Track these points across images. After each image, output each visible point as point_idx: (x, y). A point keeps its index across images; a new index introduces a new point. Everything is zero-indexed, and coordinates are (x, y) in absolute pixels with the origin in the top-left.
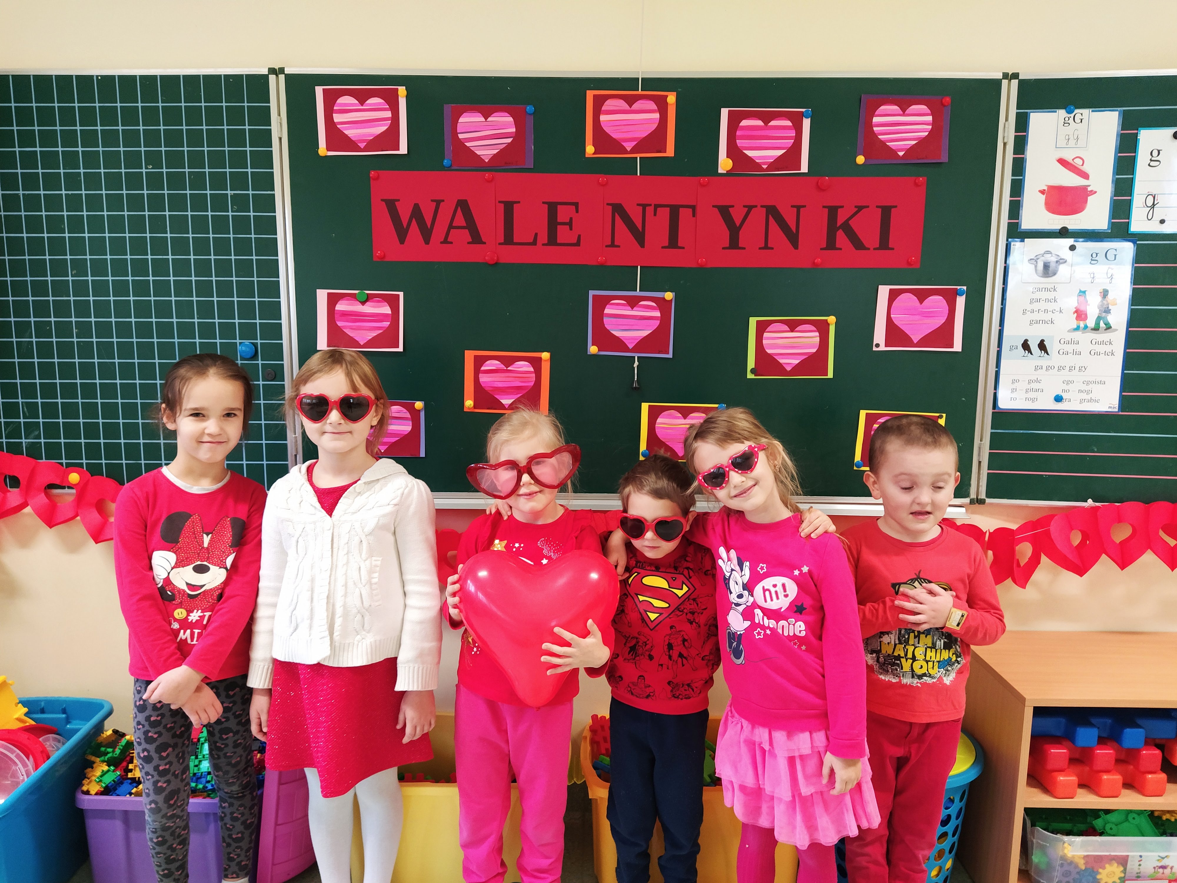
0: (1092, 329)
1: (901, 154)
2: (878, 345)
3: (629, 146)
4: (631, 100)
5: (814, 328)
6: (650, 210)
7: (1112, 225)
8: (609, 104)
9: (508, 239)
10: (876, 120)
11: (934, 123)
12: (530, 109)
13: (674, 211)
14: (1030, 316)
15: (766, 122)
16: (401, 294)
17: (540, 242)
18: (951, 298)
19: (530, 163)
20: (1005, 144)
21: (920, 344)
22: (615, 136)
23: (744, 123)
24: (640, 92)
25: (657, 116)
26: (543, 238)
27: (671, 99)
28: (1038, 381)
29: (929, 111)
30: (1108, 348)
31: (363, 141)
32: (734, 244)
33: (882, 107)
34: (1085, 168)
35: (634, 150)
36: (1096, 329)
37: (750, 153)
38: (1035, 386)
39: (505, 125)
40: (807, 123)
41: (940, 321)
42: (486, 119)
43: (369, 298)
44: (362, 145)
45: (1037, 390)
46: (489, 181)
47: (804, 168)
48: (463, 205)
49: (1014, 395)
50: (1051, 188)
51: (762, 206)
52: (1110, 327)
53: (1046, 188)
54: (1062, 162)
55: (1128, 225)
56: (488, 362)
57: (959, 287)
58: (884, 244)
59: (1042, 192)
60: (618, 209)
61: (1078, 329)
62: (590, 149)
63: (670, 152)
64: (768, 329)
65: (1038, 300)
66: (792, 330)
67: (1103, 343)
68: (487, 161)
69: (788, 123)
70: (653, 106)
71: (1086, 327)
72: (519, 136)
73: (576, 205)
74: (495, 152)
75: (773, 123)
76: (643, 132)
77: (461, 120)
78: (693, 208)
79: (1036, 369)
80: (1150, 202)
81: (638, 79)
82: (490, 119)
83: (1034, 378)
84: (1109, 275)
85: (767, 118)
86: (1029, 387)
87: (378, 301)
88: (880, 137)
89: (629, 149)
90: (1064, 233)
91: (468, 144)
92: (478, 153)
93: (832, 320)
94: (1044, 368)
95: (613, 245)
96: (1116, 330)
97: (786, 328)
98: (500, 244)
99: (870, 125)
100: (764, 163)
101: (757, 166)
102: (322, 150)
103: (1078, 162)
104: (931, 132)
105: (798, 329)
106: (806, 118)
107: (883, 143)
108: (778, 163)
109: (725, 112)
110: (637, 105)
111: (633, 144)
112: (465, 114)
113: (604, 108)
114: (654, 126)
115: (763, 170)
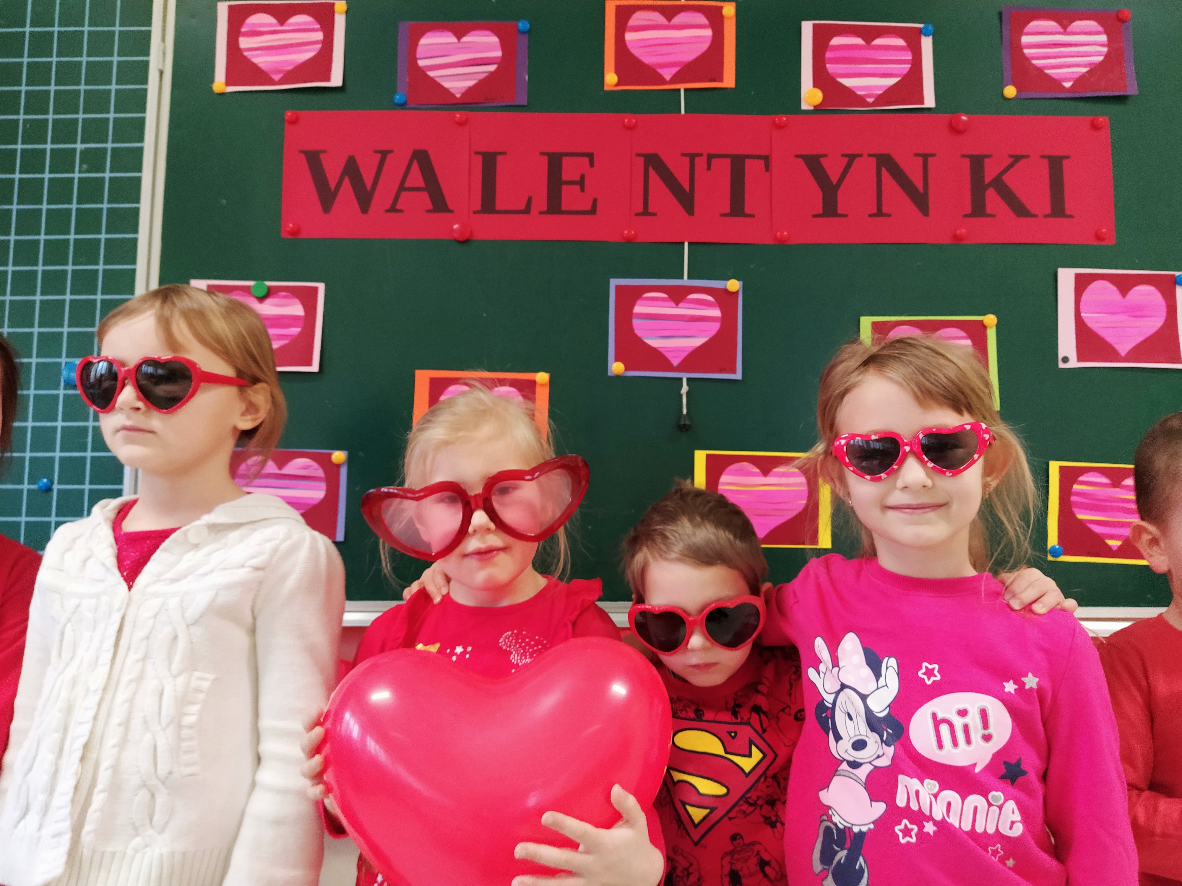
1: (1067, 85)
2: (1065, 360)
3: (668, 74)
4: (669, 13)
6: (700, 163)
8: (638, 18)
9: (488, 206)
10: (1025, 39)
11: (1110, 43)
12: (523, 25)
13: (738, 163)
15: (868, 41)
16: (321, 287)
17: (535, 209)
18: (1167, 288)
19: (522, 99)
21: (1129, 357)
22: (648, 60)
23: (836, 41)
24: (682, 2)
25: (708, 33)
26: (541, 203)
27: (729, 10)
29: (1101, 29)
31: (280, 71)
32: (830, 209)
33: (1033, 23)
35: (675, 79)
37: (847, 82)
39: (489, 47)
40: (927, 43)
41: (1158, 322)
42: (459, 38)
43: (270, 293)
44: (276, 77)
46: (462, 124)
47: (929, 101)
48: (421, 157)
51: (869, 155)
56: (452, 388)
57: (1177, 273)
58: (1058, 209)
60: (653, 162)
62: (611, 78)
63: (729, 80)
68: (458, 96)
69: (900, 42)
70: (701, 19)
72: (506, 62)
73: (591, 156)
74: (471, 83)
75: (878, 42)
76: (690, 55)
77: (423, 41)
78: (767, 160)
82: (465, 39)
85: (869, 35)
87: (285, 297)
88: (1034, 62)
89: (668, 77)
91: (431, 74)
92: (447, 84)
93: (990, 320)
95: (645, 212)
98: (475, 212)
99: (1017, 46)
100: (870, 96)
101: (861, 100)
102: (219, 83)
104: (1107, 56)
106: (927, 35)
107: (1039, 70)
108: (891, 95)
109: (807, 28)
110: (679, 19)
111: (675, 70)
112: (428, 34)
113: (632, 22)
114: (705, 46)
115: (868, 104)
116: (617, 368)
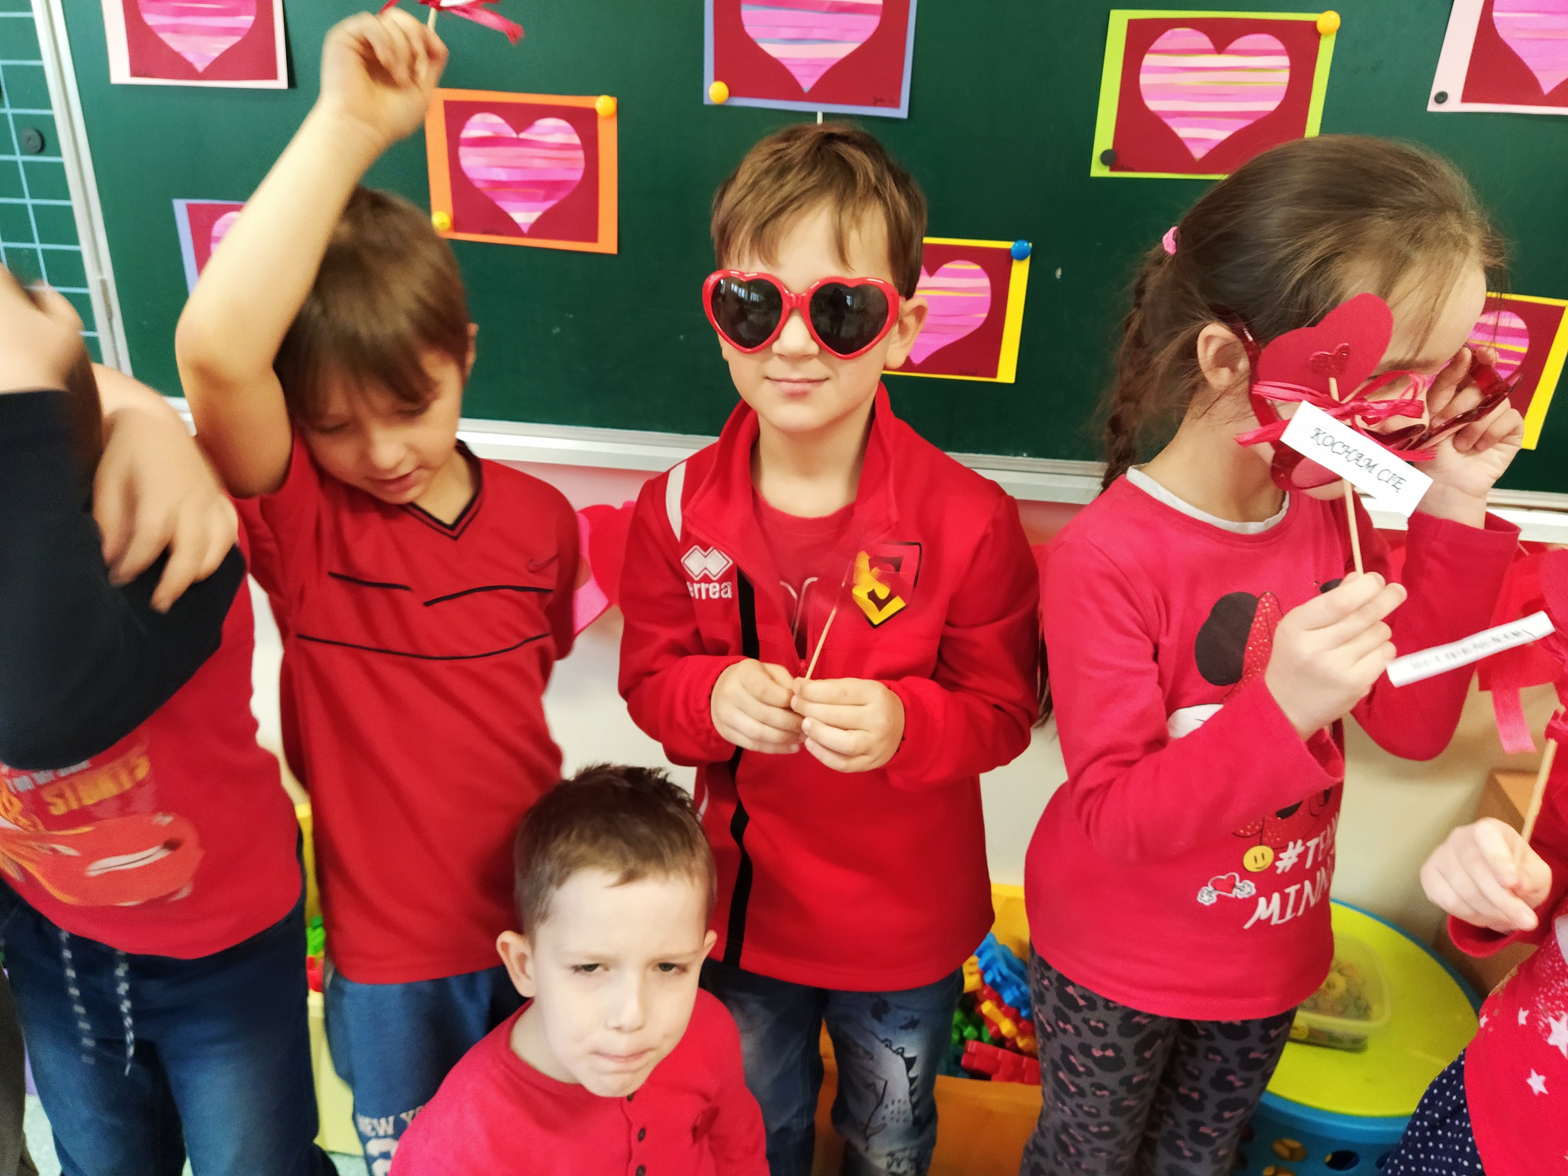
2: (1441, 97)
5: (1278, 45)
21: (1557, 95)
56: (477, 118)
64: (1157, 44)
66: (1220, 47)
93: (1328, 20)
97: (1204, 41)
105: (1235, 45)
116: (716, 92)
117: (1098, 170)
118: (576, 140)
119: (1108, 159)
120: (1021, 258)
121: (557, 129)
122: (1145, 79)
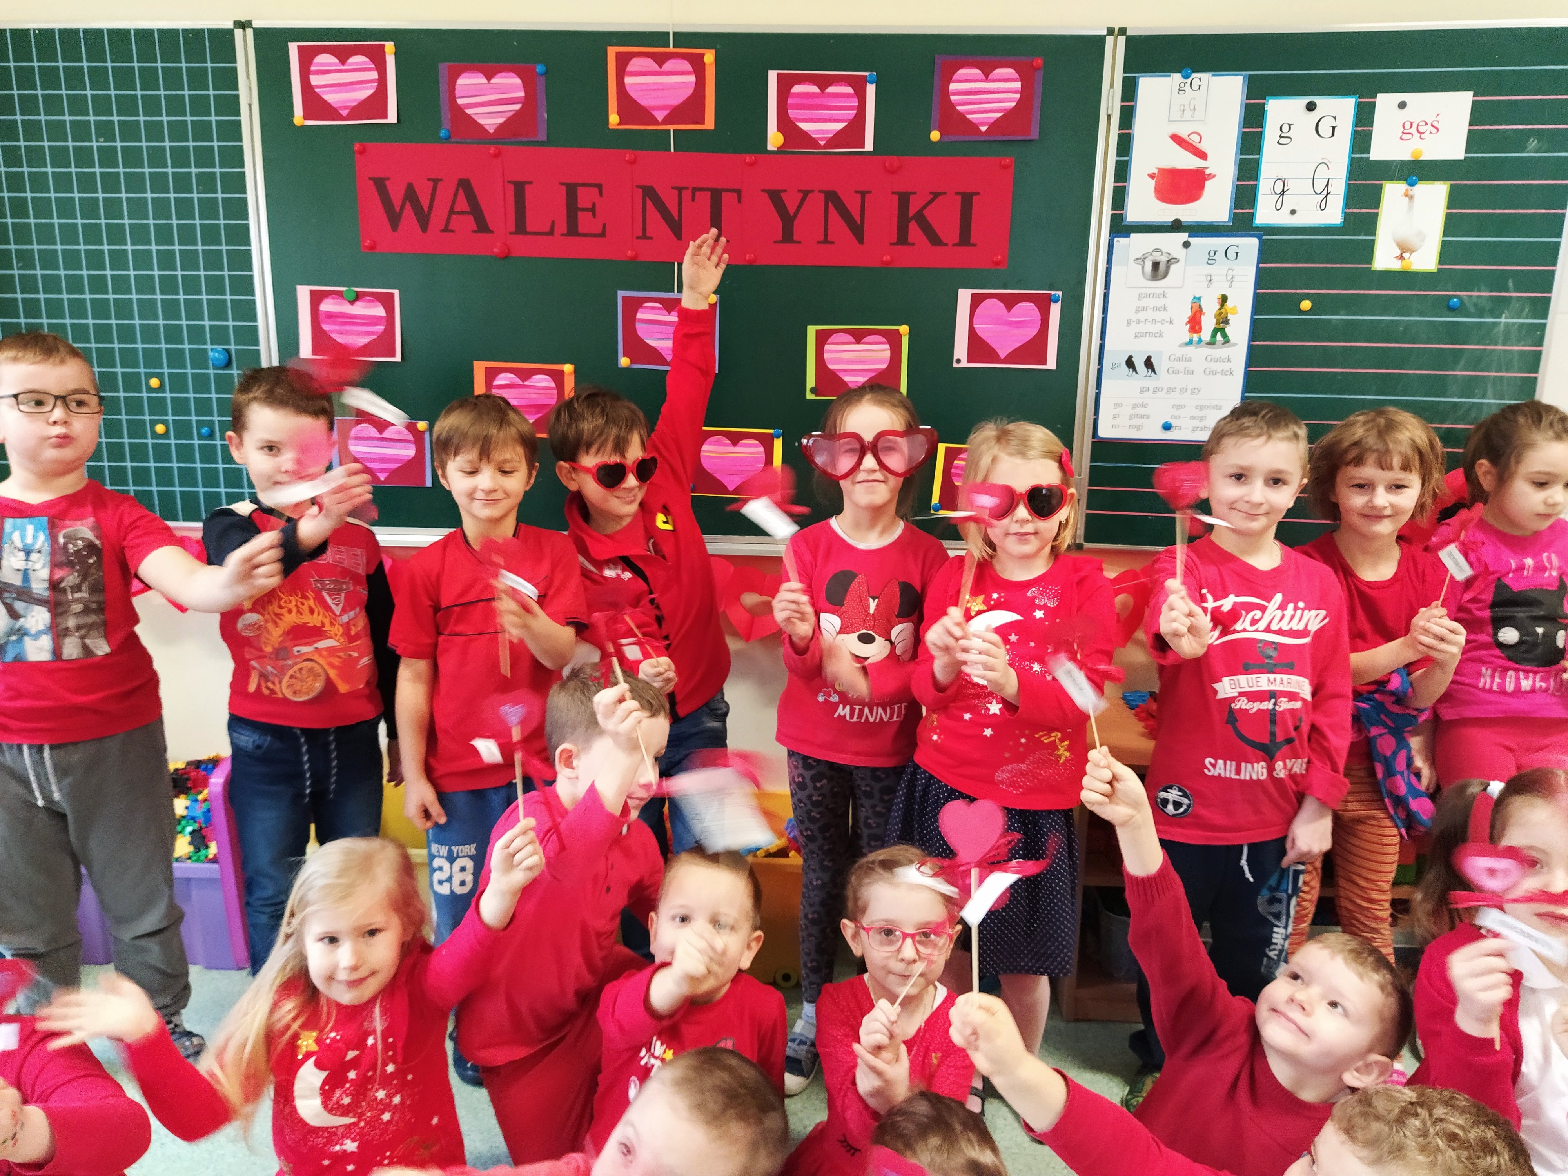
0: (1208, 343)
1: (984, 129)
2: (958, 361)
3: (660, 116)
4: (660, 59)
5: (884, 340)
6: (687, 195)
7: (1235, 217)
8: (635, 64)
9: (521, 228)
10: (953, 86)
11: (1023, 91)
12: (540, 68)
13: (716, 195)
14: (1136, 328)
15: (823, 88)
16: (396, 293)
17: (557, 232)
18: (1043, 304)
19: (542, 136)
20: (1109, 117)
21: (1009, 359)
22: (643, 102)
23: (797, 89)
24: (671, 49)
25: (692, 78)
26: (562, 226)
27: (709, 57)
28: (1144, 406)
29: (1017, 76)
30: (1226, 366)
31: (346, 108)
32: (787, 236)
33: (961, 71)
34: (1203, 147)
35: (666, 121)
36: (1212, 343)
37: (804, 126)
38: (1141, 411)
39: (512, 88)
40: (871, 90)
41: (1033, 332)
42: (489, 79)
43: (359, 297)
44: (344, 113)
45: (1142, 417)
46: (497, 155)
47: (869, 146)
48: (465, 185)
49: (1116, 422)
50: (1162, 171)
51: (820, 191)
52: (1228, 341)
53: (1156, 171)
54: (1177, 139)
55: (1252, 216)
56: (502, 375)
57: (1053, 292)
58: (965, 239)
59: (1152, 176)
60: (649, 193)
61: (1190, 342)
62: (614, 119)
63: (709, 123)
64: (830, 340)
65: (1145, 309)
66: (858, 341)
67: (1220, 360)
68: (491, 131)
69: (849, 90)
70: (686, 66)
71: (1200, 341)
72: (529, 102)
73: (599, 187)
74: (500, 121)
75: (831, 89)
76: (676, 99)
77: (460, 81)
78: (739, 192)
79: (1142, 391)
80: (1279, 189)
81: (668, 33)
82: (493, 81)
83: (1139, 401)
84: (1229, 278)
85: (823, 83)
86: (1133, 412)
87: (369, 301)
88: (958, 108)
89: (660, 119)
90: (1176, 226)
91: (468, 111)
92: (482, 121)
93: (904, 329)
94: (1151, 390)
95: (644, 236)
96: (1235, 344)
97: (851, 339)
98: (511, 233)
99: (945, 93)
100: (822, 139)
101: (814, 143)
102: (298, 118)
103: (1195, 139)
104: (1019, 102)
105: (864, 340)
106: (871, 83)
107: (962, 115)
108: (838, 139)
109: (773, 75)
110: (669, 65)
111: (666, 112)
112: (464, 75)
113: (629, 68)
114: (690, 91)
115: (820, 147)
116: (624, 362)
117: (810, 396)
118: (553, 385)
119: (813, 390)
120: (778, 437)
121: (544, 380)
122: (826, 355)
